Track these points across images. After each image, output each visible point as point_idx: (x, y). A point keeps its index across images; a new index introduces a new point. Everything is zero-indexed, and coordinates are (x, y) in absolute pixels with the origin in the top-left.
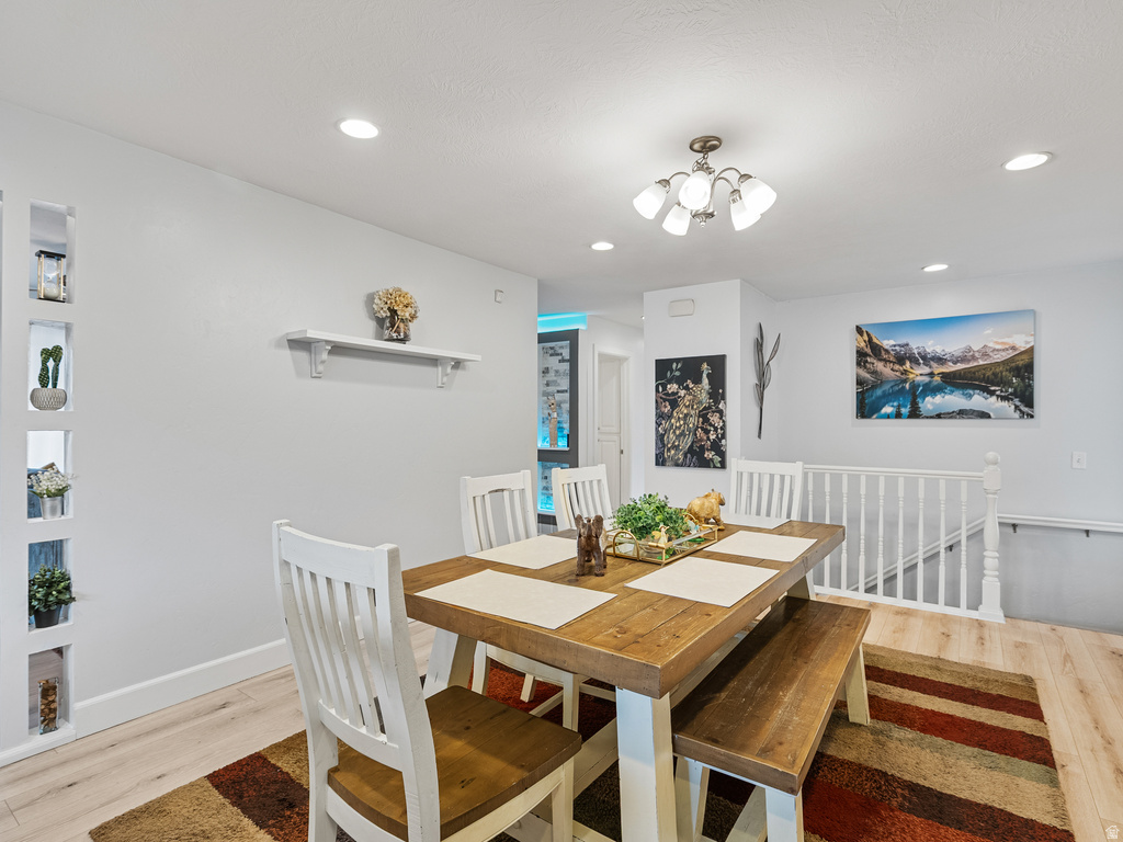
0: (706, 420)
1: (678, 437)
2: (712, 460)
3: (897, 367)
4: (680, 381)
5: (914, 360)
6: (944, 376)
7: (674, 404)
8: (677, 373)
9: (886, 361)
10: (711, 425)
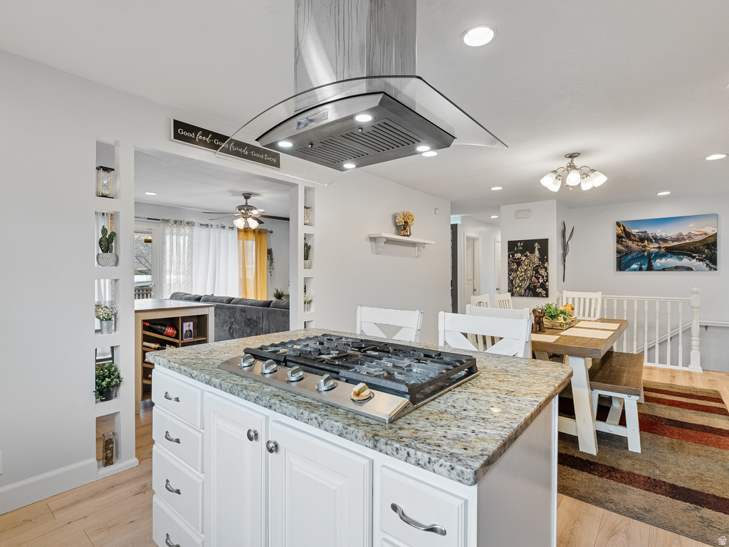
0: (537, 272)
1: (521, 281)
2: (541, 293)
3: (640, 244)
4: (522, 252)
5: (650, 240)
6: (667, 248)
7: (519, 264)
8: (521, 248)
9: (633, 240)
10: (540, 275)
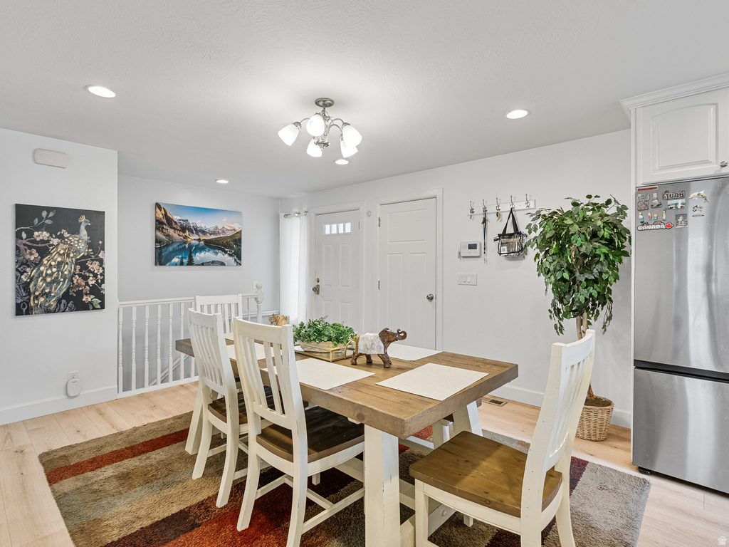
0: (84, 267)
2: (91, 303)
3: (181, 233)
4: (53, 230)
5: (191, 231)
6: (206, 241)
7: (44, 251)
8: (48, 222)
9: (175, 229)
10: (90, 272)
